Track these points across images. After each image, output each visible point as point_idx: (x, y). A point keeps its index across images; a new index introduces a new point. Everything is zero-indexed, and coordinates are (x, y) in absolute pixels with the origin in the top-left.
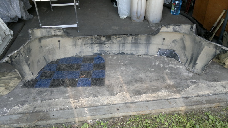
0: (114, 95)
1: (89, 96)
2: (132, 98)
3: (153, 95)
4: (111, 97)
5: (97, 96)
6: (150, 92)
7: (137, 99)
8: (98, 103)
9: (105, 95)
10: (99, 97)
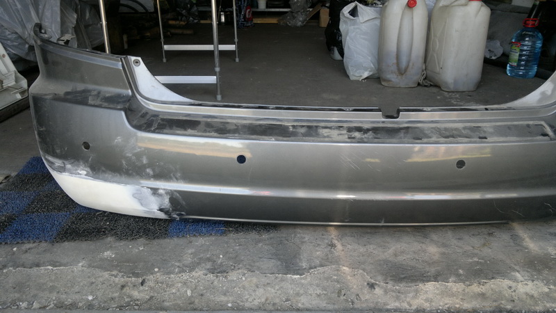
0: (299, 271)
1: (192, 268)
2: (378, 291)
3: (476, 288)
4: (282, 280)
5: (224, 268)
6: (458, 275)
7: (398, 298)
8: (223, 299)
9: (259, 268)
10: (233, 276)
